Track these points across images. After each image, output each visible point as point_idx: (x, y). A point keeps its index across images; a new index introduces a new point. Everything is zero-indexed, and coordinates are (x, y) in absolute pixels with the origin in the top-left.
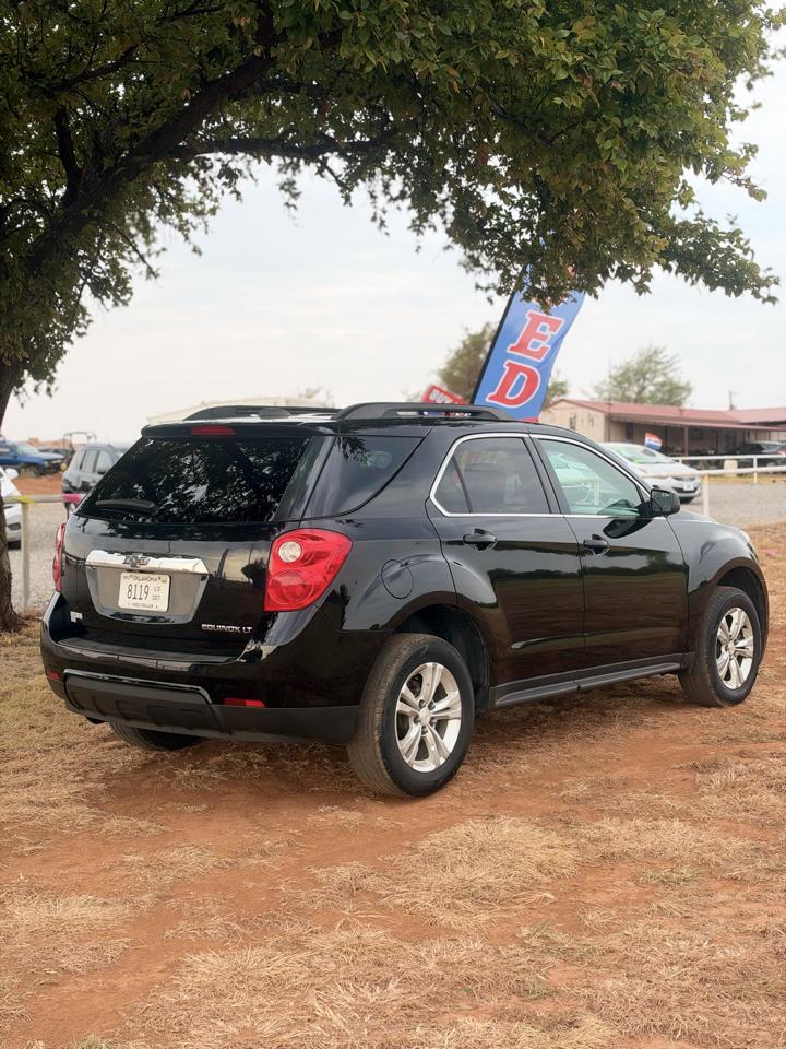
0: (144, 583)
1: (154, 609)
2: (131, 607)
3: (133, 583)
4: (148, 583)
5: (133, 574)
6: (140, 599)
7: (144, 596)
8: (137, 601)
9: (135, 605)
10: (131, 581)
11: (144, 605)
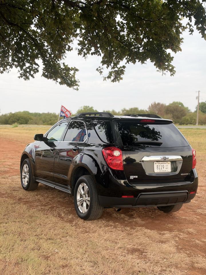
0: (162, 165)
1: (167, 171)
2: (159, 172)
3: (158, 165)
4: (163, 164)
5: (158, 162)
6: (162, 169)
7: (162, 168)
8: (161, 170)
9: (160, 171)
10: (157, 164)
11: (163, 171)
